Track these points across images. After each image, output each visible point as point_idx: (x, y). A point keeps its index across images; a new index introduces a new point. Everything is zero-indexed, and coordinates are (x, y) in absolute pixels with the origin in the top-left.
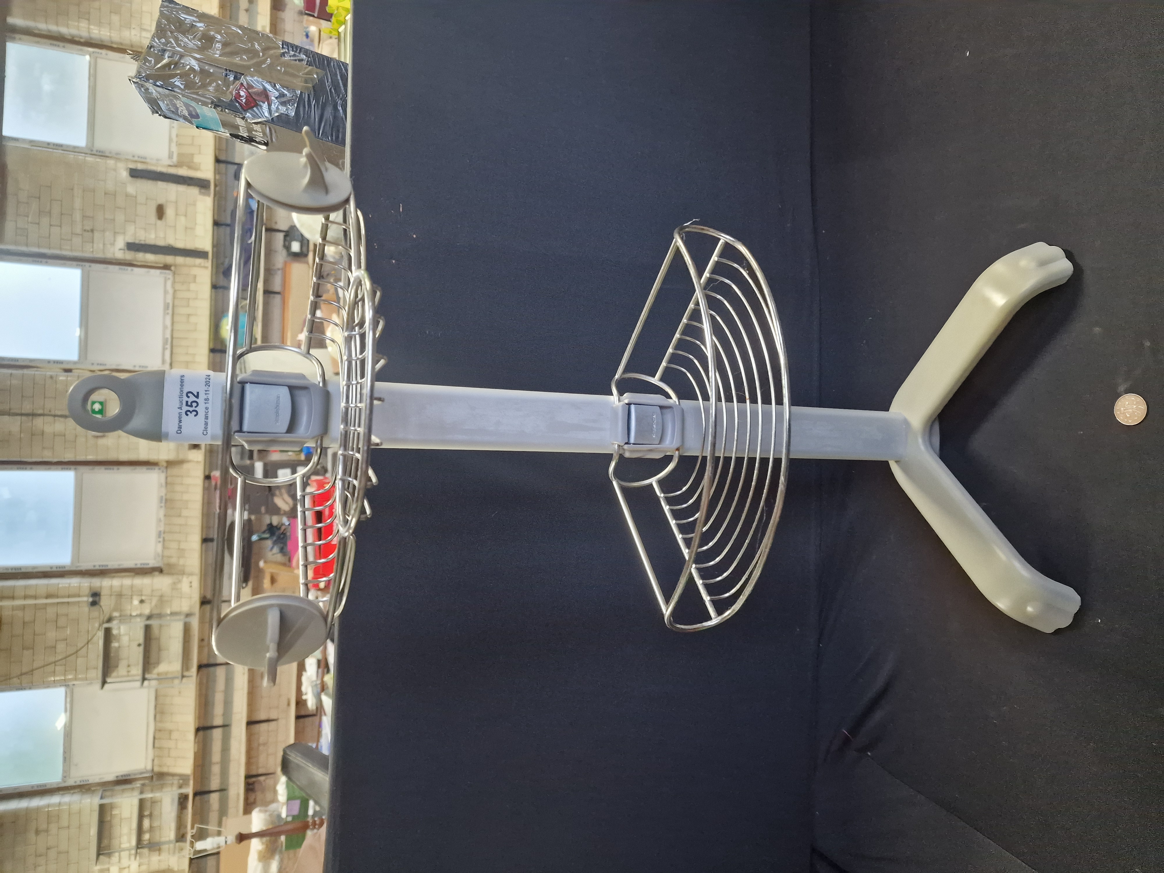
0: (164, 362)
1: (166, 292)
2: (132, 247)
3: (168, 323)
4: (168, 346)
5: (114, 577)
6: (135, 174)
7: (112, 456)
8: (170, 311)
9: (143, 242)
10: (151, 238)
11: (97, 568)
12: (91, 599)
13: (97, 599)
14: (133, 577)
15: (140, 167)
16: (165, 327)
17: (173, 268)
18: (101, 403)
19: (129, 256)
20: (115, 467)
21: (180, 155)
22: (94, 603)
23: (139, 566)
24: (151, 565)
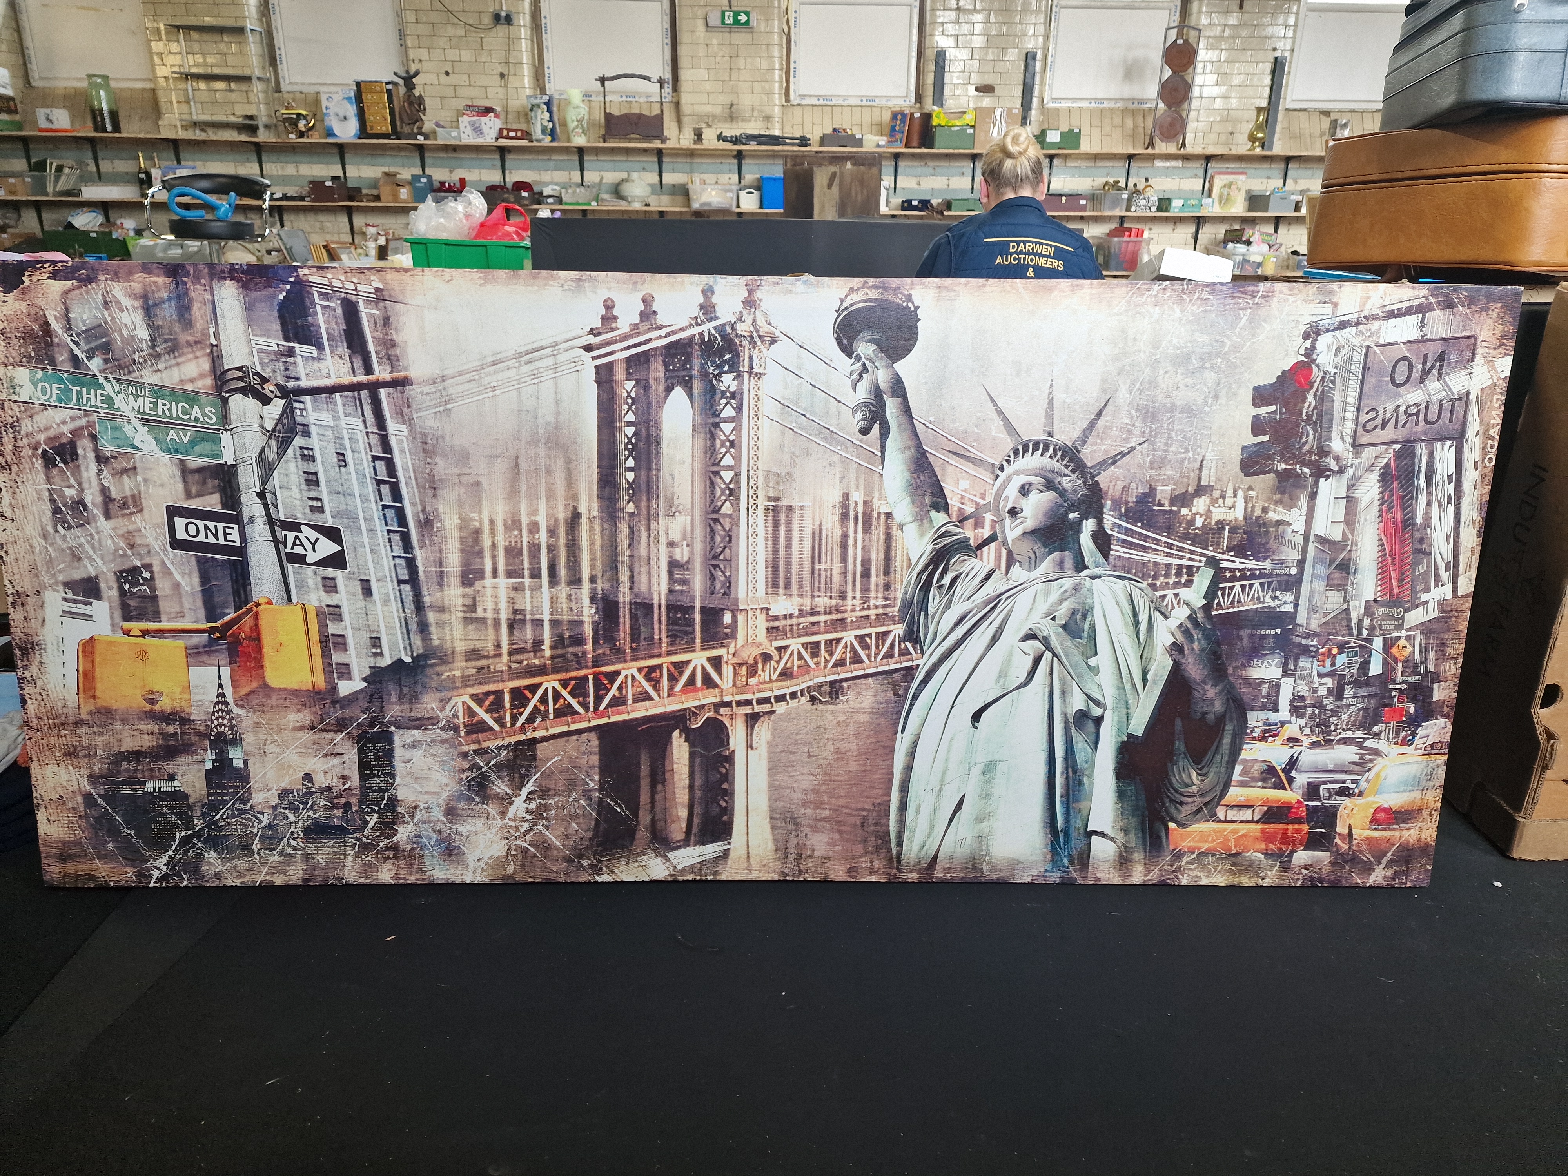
0: (802, 97)
1: (889, 98)
2: (941, 56)
3: (851, 102)
4: (821, 102)
5: (532, 41)
6: (1029, 58)
7: (684, 37)
8: (864, 103)
9: (947, 69)
10: (952, 78)
11: (543, 21)
12: (503, 14)
13: (503, 21)
14: (534, 65)
15: (1038, 65)
16: (845, 98)
17: (918, 105)
18: (747, 23)
19: (930, 54)
20: (668, 41)
21: (1057, 110)
22: (497, 17)
23: (547, 71)
24: (547, 86)
